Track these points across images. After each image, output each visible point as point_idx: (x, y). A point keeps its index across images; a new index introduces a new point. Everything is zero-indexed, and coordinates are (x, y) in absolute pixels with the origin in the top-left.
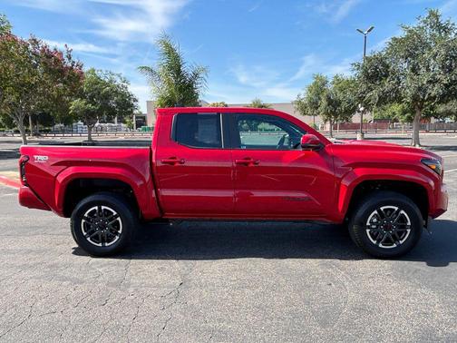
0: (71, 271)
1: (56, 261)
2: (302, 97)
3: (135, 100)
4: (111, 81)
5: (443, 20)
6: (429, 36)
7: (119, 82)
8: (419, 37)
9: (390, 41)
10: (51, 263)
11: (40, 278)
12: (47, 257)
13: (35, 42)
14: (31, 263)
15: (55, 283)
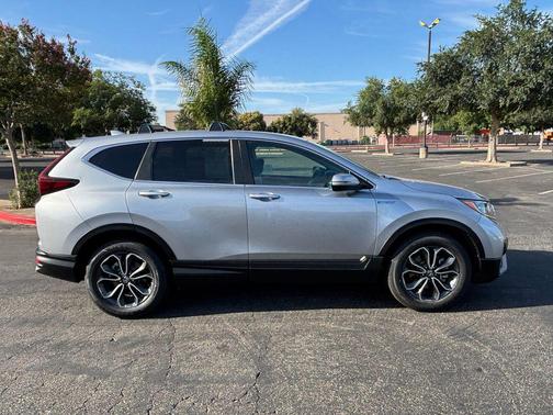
0: (88, 356)
1: (63, 338)
2: (353, 104)
3: (153, 109)
4: (122, 86)
5: (527, 10)
6: (510, 30)
7: (132, 87)
8: (498, 30)
9: (464, 35)
10: (57, 340)
11: (41, 370)
12: (50, 330)
13: (28, 30)
14: (27, 341)
15: (64, 378)
